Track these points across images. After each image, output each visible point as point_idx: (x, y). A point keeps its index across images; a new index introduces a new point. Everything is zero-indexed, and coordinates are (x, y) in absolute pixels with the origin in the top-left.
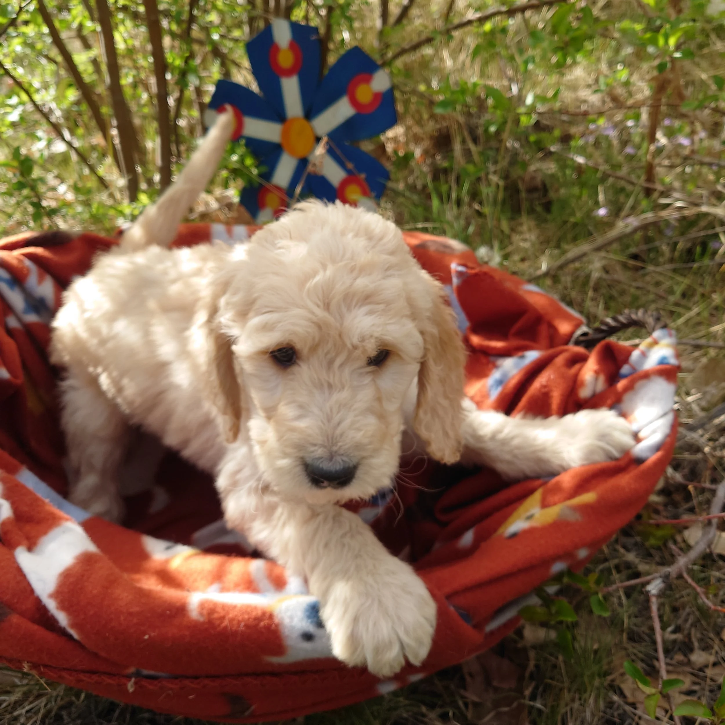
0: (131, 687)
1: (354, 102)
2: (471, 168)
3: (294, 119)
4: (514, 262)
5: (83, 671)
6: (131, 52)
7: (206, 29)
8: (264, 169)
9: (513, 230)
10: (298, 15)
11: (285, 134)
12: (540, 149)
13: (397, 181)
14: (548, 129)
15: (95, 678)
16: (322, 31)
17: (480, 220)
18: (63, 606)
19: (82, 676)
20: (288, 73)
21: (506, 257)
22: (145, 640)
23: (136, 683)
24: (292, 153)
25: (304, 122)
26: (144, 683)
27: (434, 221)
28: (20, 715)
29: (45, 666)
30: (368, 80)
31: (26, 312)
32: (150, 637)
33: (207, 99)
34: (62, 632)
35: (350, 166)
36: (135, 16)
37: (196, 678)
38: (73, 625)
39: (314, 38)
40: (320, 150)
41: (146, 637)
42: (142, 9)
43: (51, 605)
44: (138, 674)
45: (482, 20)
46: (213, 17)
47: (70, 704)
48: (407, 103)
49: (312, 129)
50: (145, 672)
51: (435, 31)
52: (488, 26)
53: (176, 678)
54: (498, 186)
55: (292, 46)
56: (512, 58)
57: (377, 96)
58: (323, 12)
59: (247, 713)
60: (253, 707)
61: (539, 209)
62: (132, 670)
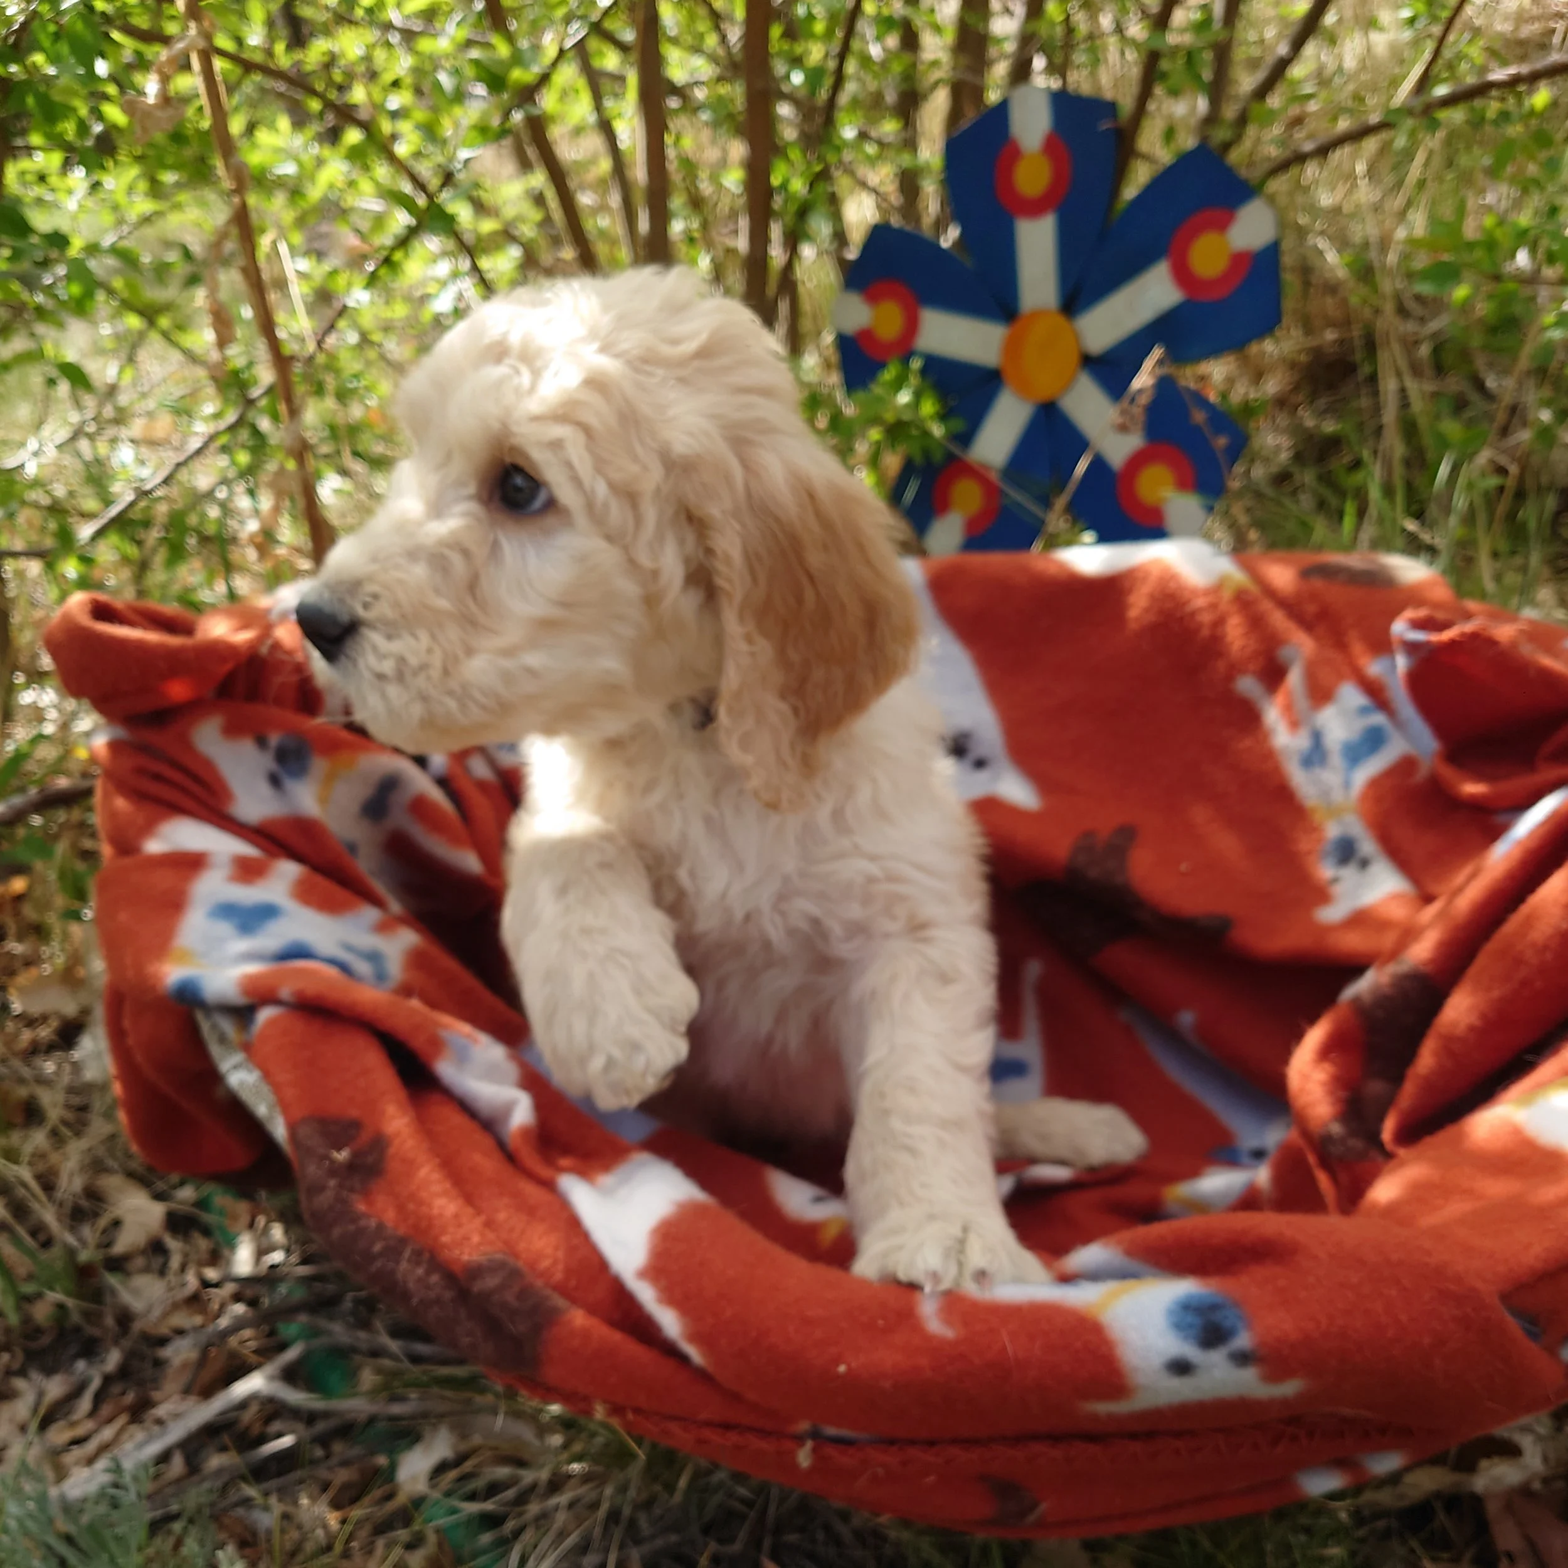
0: (804, 1458)
1: (1183, 275)
3: (1037, 314)
5: (709, 1424)
8: (958, 425)
11: (1012, 348)
15: (733, 1438)
16: (1126, 109)
18: (671, 1296)
19: (707, 1433)
20: (1034, 208)
22: (838, 1376)
23: (815, 1450)
24: (1023, 390)
25: (1061, 320)
26: (830, 1451)
29: (637, 1411)
30: (1223, 224)
32: (849, 1369)
34: (669, 1350)
37: (931, 1443)
38: (694, 1337)
39: (1105, 125)
41: (842, 1368)
43: (646, 1294)
44: (815, 1435)
49: (1077, 337)
50: (831, 1431)
53: (892, 1442)
55: (1051, 146)
57: (1240, 259)
59: (1032, 1518)
60: (1043, 1507)
62: (804, 1426)
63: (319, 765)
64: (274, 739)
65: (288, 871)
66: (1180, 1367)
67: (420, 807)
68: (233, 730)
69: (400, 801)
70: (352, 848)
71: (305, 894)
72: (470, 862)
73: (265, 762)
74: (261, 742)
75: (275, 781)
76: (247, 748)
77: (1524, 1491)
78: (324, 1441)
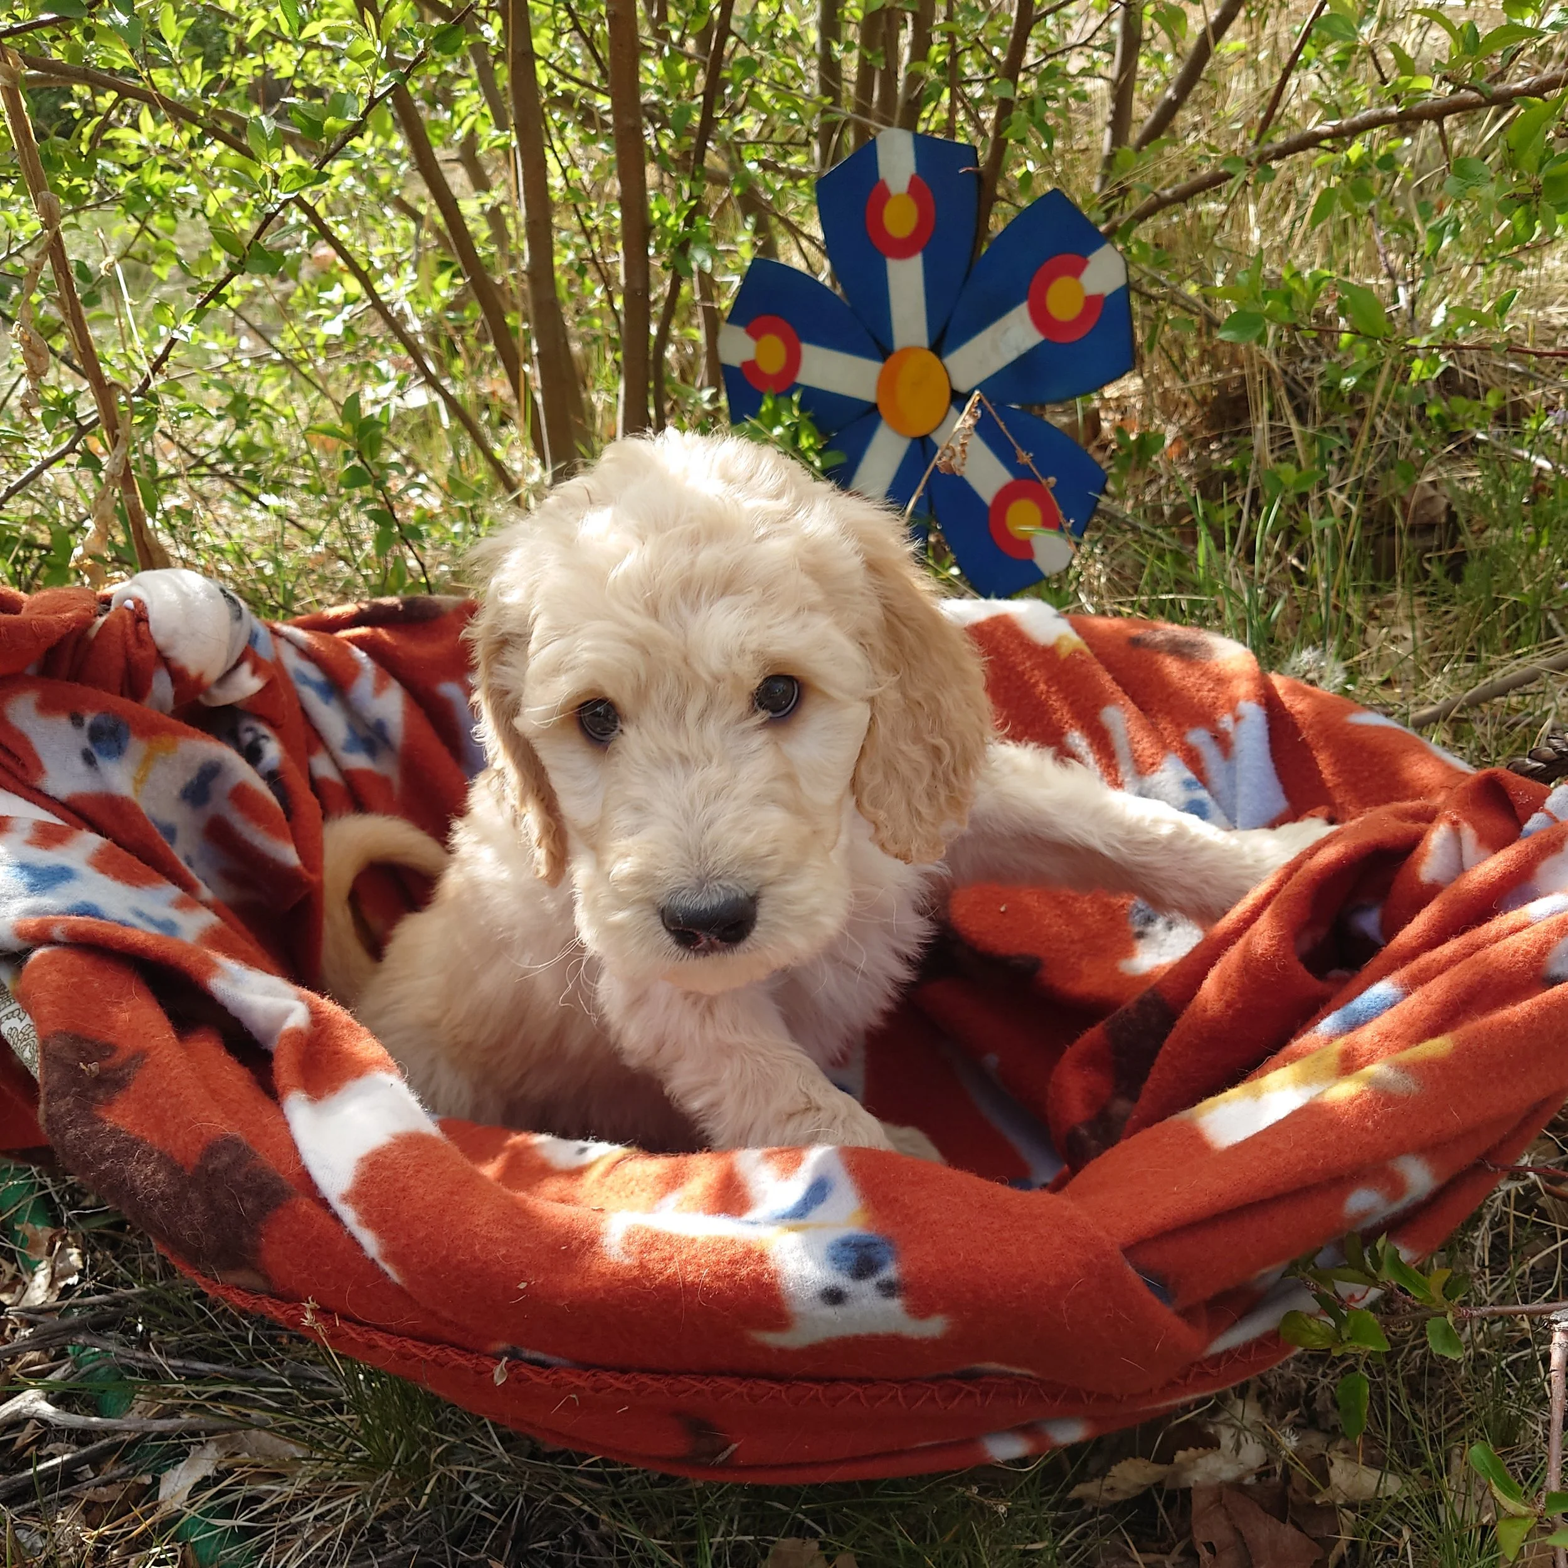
0: (499, 1375)
1: (1041, 318)
2: (1288, 472)
3: (907, 350)
4: (1371, 686)
5: (411, 1337)
6: (576, 195)
7: (733, 148)
8: (836, 457)
9: (1371, 616)
10: (931, 119)
11: (886, 383)
12: (1452, 436)
13: (1121, 496)
14: (1473, 391)
16: (983, 156)
17: (1299, 591)
20: (903, 250)
21: (1353, 673)
22: (519, 1293)
23: (509, 1367)
24: (898, 428)
25: (932, 356)
26: (526, 1371)
27: (1196, 588)
28: (302, 1524)
30: (1075, 269)
31: (349, 748)
32: (528, 1287)
33: (725, 304)
35: (1025, 457)
36: (588, 117)
39: (965, 169)
40: (964, 421)
41: (523, 1285)
42: (604, 102)
43: (349, 1216)
45: (1343, 136)
46: (750, 124)
47: (401, 1511)
48: (1155, 323)
49: (947, 374)
51: (1232, 158)
52: (1356, 150)
53: (587, 1366)
54: (1346, 515)
55: (916, 188)
56: (1405, 226)
57: (1092, 304)
58: (988, 115)
59: (723, 1457)
61: (1435, 570)
62: (502, 1346)
63: (136, 747)
64: (88, 720)
65: (91, 841)
66: (834, 1296)
67: (241, 795)
68: (46, 707)
69: (221, 788)
70: (170, 832)
71: (103, 864)
72: (289, 855)
73: (82, 739)
74: (77, 720)
75: (88, 758)
76: (63, 723)
77: (1237, 1486)
78: (96, 1461)
